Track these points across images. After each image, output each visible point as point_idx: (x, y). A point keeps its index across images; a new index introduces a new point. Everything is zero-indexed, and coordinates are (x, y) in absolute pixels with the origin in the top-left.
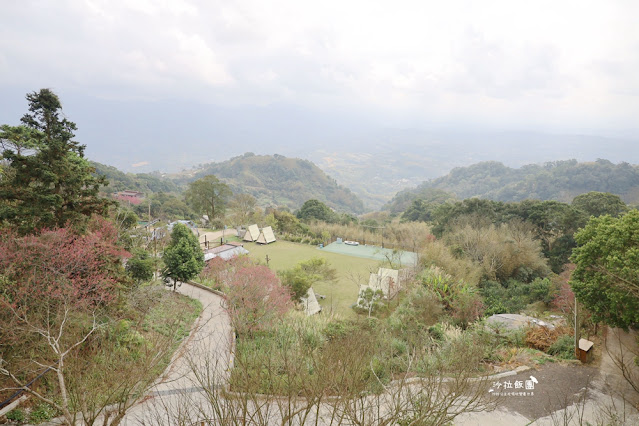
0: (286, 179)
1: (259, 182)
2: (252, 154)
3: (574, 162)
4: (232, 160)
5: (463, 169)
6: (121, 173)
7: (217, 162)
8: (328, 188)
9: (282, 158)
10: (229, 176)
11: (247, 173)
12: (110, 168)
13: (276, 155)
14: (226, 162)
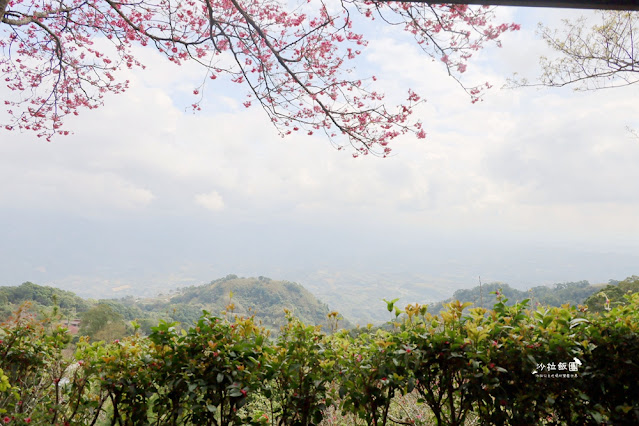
0: (271, 304)
1: (241, 307)
2: (234, 277)
3: (585, 284)
4: (213, 283)
5: (466, 291)
6: (78, 300)
7: (196, 286)
8: (318, 313)
9: (267, 281)
10: (207, 300)
11: (227, 297)
12: (69, 294)
13: (261, 278)
14: (206, 286)
